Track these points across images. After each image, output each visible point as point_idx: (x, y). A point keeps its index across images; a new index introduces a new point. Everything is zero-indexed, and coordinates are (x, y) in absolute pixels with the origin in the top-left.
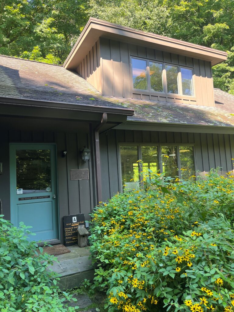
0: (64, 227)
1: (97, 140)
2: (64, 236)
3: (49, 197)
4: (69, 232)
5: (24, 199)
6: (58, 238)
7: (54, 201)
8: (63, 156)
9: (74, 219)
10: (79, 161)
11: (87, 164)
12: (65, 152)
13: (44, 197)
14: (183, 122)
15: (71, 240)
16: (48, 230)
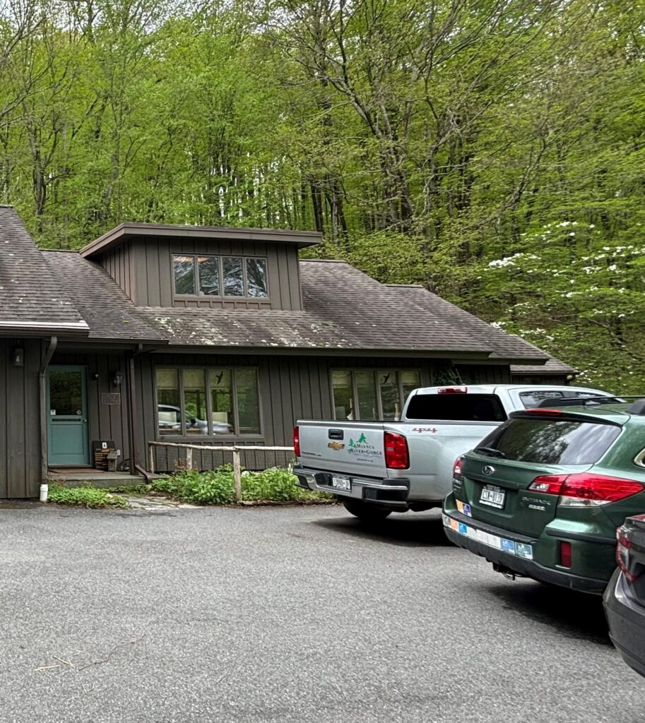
0: (94, 451)
1: (132, 367)
2: (94, 461)
3: (79, 420)
4: (98, 457)
5: (57, 420)
6: (89, 463)
7: (85, 426)
8: (94, 378)
9: (104, 445)
10: (111, 385)
11: (118, 388)
12: (97, 375)
13: (75, 420)
14: (233, 343)
15: (101, 465)
16: (79, 454)
